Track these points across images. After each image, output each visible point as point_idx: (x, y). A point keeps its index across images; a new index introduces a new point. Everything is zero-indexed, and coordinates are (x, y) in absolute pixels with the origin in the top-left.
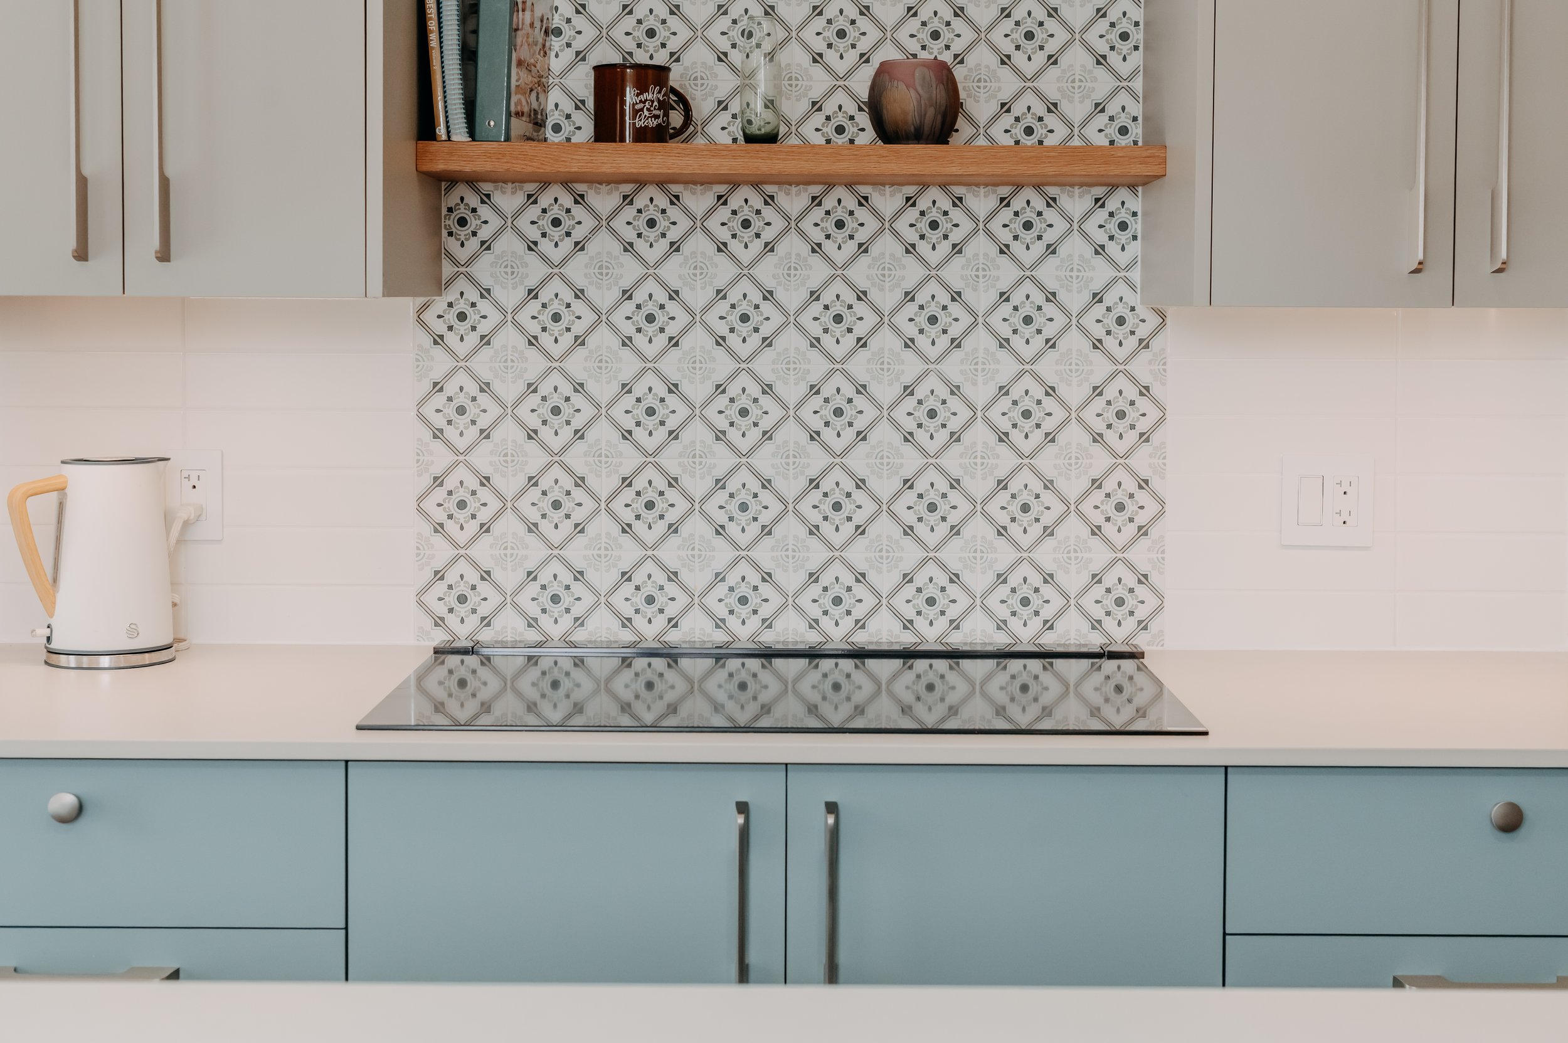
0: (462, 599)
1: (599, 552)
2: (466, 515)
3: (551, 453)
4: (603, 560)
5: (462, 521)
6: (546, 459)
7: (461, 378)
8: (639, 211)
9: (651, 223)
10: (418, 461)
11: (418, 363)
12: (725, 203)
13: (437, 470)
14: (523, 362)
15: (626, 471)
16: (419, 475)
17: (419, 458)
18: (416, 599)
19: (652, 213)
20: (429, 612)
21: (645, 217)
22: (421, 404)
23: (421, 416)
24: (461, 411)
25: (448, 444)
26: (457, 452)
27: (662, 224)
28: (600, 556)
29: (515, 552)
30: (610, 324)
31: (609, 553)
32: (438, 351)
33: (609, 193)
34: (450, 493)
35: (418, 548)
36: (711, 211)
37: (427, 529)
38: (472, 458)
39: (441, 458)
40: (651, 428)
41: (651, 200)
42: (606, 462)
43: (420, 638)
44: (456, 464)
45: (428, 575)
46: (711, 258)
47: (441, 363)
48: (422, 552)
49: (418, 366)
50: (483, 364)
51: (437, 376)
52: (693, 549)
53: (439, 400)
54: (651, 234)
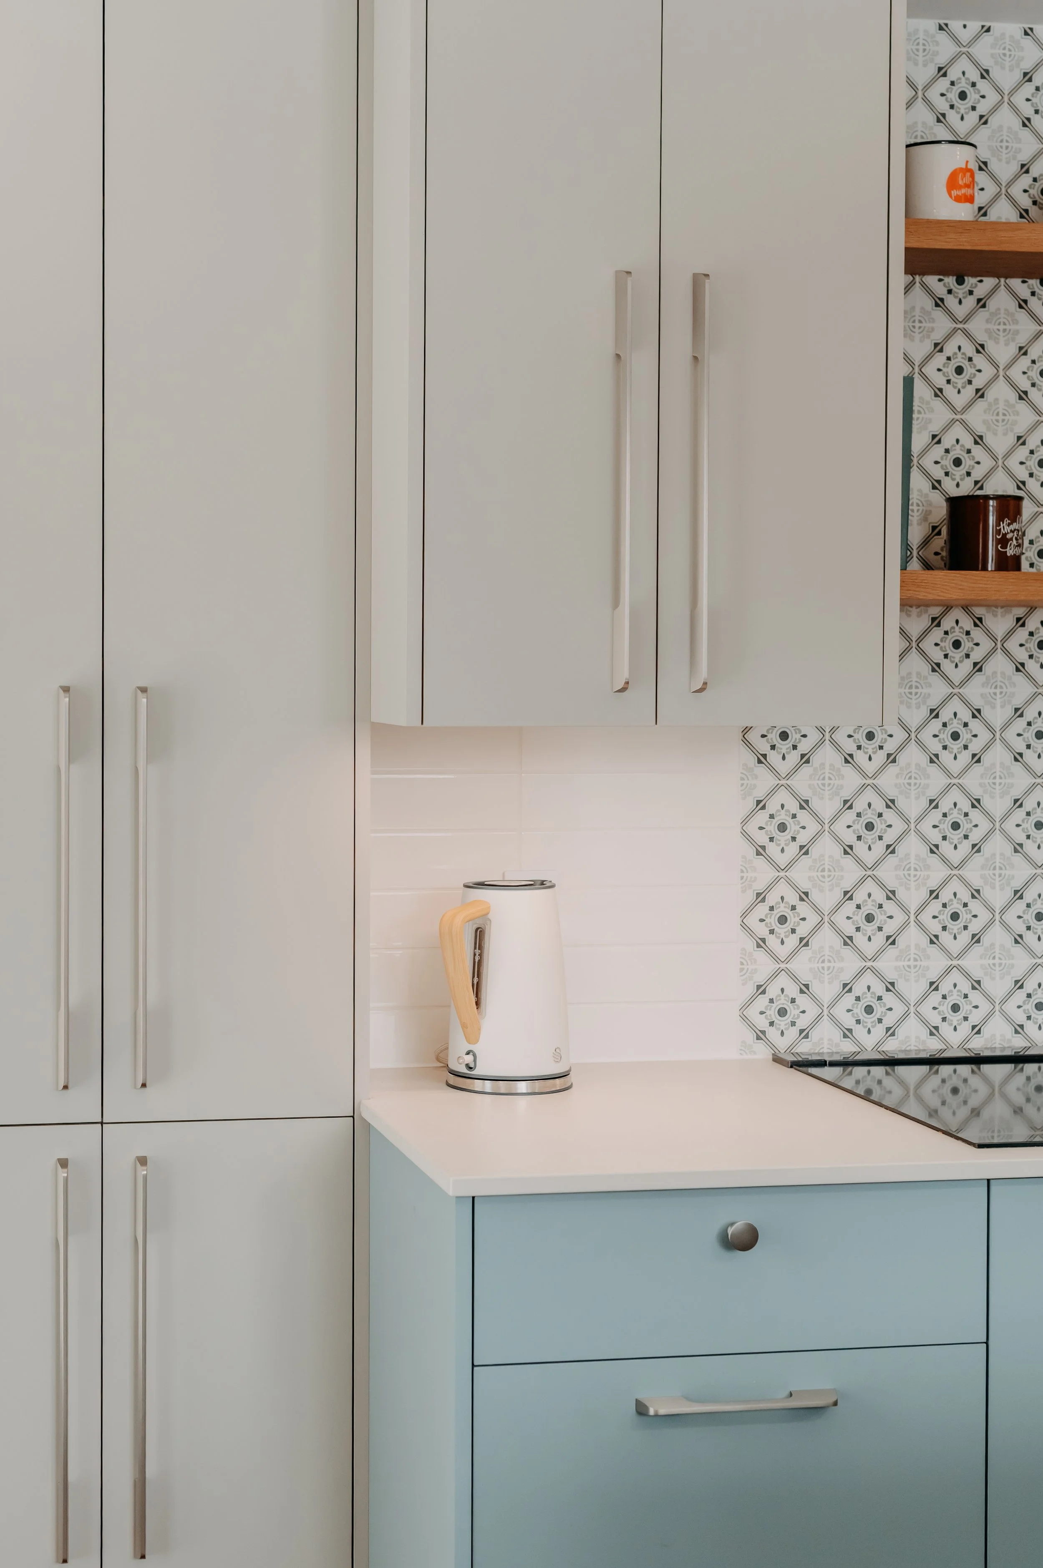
0: (782, 1012)
1: (909, 963)
2: (786, 930)
3: (865, 867)
4: (913, 970)
5: (782, 936)
6: (860, 873)
7: (783, 796)
8: (946, 633)
9: (957, 644)
10: (742, 878)
11: (742, 782)
12: (1023, 625)
13: (760, 886)
14: (839, 779)
15: (933, 884)
16: (744, 891)
17: (742, 874)
18: (738, 1013)
19: (957, 634)
20: (751, 1026)
21: (951, 638)
22: (745, 822)
23: (745, 834)
24: (782, 827)
25: (770, 861)
26: (779, 869)
27: (966, 645)
28: (909, 967)
29: (832, 965)
30: (919, 742)
31: (918, 963)
32: (761, 770)
33: (919, 615)
34: (772, 908)
35: (742, 964)
36: (1010, 633)
37: (750, 945)
38: (792, 874)
39: (763, 874)
40: (956, 842)
41: (957, 622)
42: (915, 876)
43: (742, 1052)
44: (777, 880)
45: (751, 989)
46: (1010, 678)
47: (764, 781)
48: (746, 967)
49: (742, 785)
50: (803, 782)
51: (760, 794)
52: (994, 958)
53: (762, 818)
54: (957, 655)
